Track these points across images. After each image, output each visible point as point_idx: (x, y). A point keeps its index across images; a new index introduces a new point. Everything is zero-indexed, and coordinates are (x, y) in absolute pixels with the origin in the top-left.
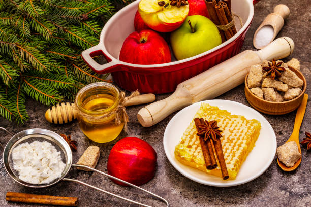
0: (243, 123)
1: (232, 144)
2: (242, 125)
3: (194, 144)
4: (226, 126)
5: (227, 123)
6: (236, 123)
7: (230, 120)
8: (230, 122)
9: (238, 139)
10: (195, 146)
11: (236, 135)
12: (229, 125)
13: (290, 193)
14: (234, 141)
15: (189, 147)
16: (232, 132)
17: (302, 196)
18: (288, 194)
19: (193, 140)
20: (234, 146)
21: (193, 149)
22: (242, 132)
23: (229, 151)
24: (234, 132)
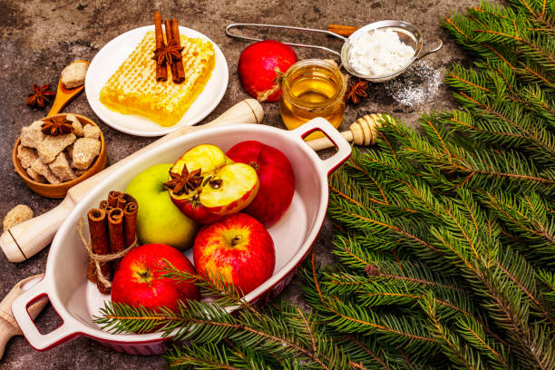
0: (122, 87)
1: (142, 60)
2: (125, 83)
3: (189, 59)
4: (145, 82)
5: (142, 86)
6: (132, 86)
7: (138, 90)
8: (139, 86)
9: (134, 67)
10: (188, 56)
11: (136, 71)
12: (142, 82)
13: (89, 46)
14: (140, 63)
15: (195, 54)
16: (140, 75)
17: (77, 42)
18: (92, 45)
19: (190, 63)
20: (140, 59)
21: (192, 51)
22: (126, 75)
23: (149, 51)
24: (136, 75)
